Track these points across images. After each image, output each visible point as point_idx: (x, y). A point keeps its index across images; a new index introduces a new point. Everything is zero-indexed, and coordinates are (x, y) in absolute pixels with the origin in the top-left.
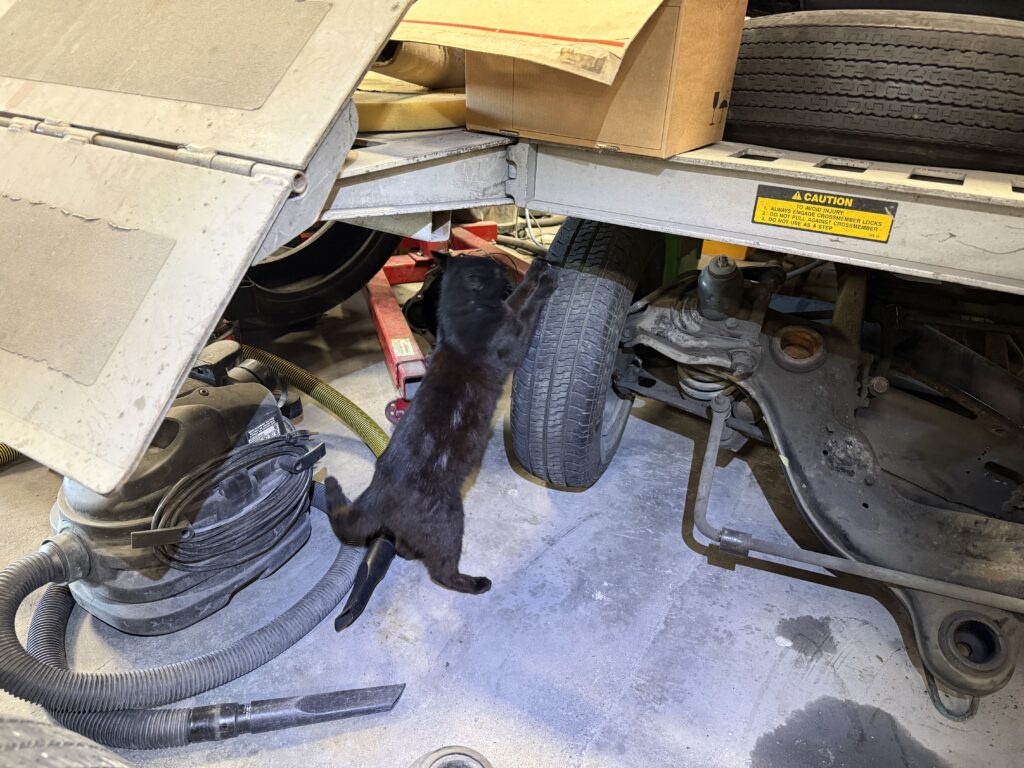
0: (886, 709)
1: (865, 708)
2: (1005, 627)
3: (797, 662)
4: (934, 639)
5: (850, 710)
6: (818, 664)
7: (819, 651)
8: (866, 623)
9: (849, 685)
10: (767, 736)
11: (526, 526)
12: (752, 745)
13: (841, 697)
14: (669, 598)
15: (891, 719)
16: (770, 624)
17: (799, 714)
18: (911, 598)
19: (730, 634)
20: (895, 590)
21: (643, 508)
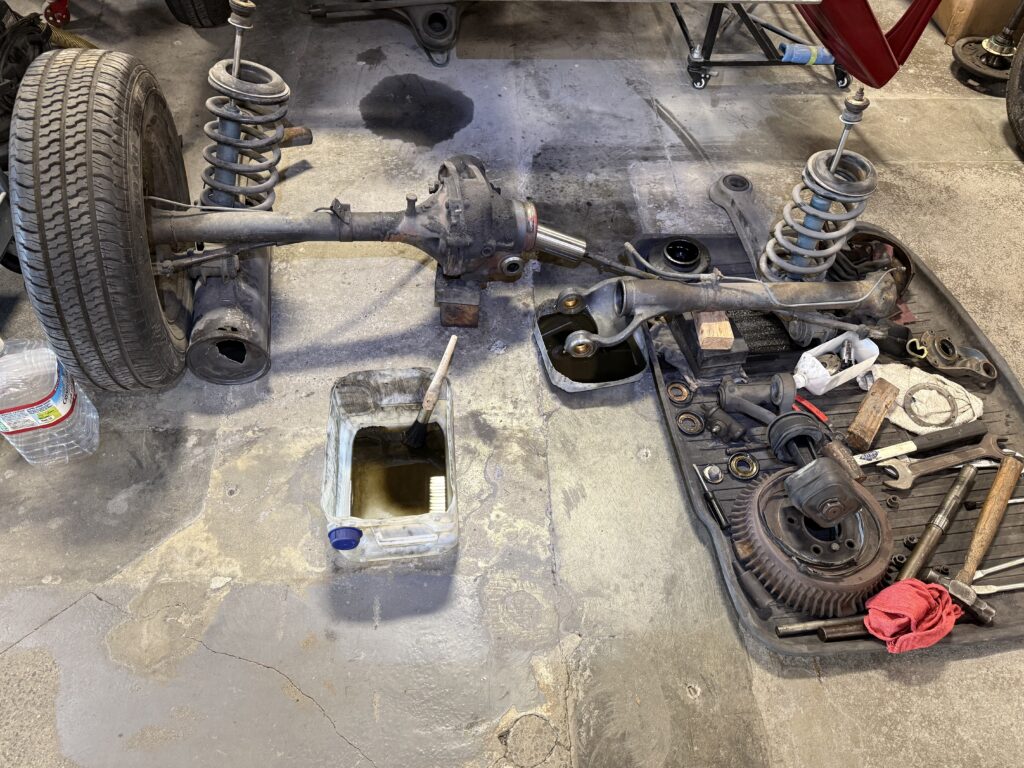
0: (413, 73)
1: (405, 75)
2: (448, 12)
3: (370, 69)
4: (421, 29)
5: (398, 78)
6: (379, 67)
7: (379, 61)
8: (399, 43)
9: (395, 69)
10: (364, 99)
11: (198, 57)
12: (358, 102)
13: (393, 75)
14: (298, 64)
15: (415, 76)
16: (353, 59)
17: (375, 87)
18: (407, 13)
19: (334, 69)
20: (397, 11)
21: (264, 27)
